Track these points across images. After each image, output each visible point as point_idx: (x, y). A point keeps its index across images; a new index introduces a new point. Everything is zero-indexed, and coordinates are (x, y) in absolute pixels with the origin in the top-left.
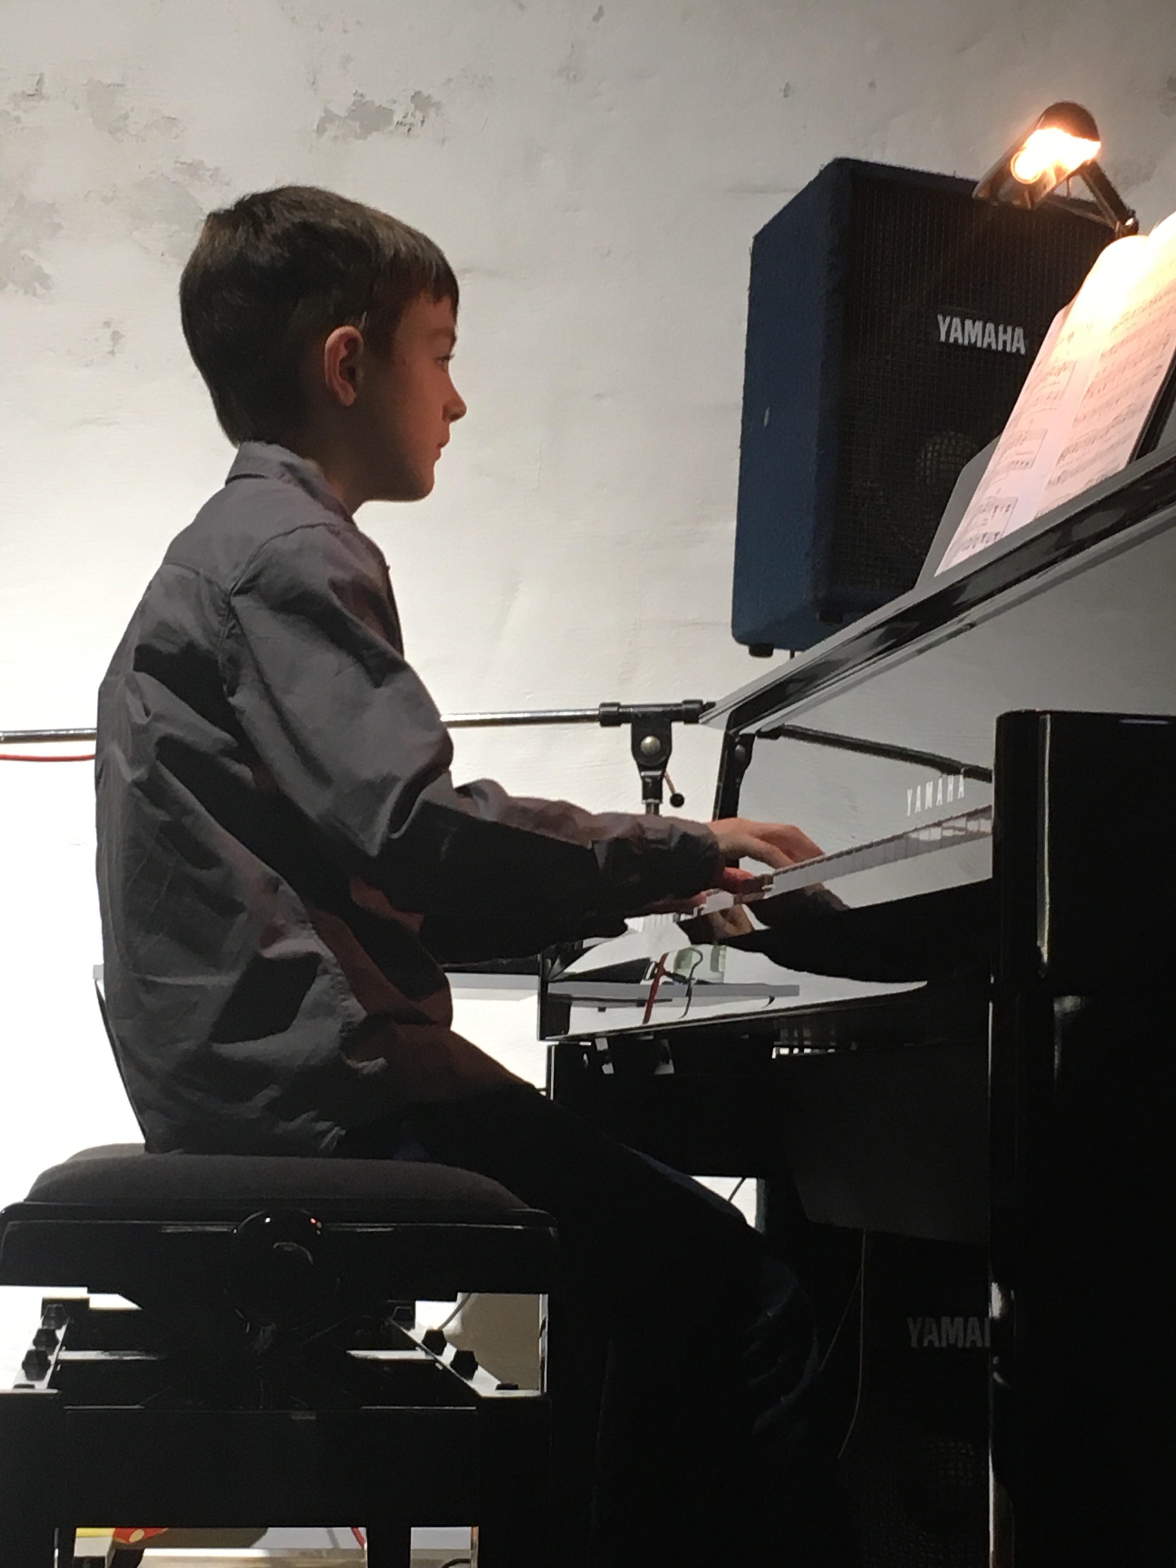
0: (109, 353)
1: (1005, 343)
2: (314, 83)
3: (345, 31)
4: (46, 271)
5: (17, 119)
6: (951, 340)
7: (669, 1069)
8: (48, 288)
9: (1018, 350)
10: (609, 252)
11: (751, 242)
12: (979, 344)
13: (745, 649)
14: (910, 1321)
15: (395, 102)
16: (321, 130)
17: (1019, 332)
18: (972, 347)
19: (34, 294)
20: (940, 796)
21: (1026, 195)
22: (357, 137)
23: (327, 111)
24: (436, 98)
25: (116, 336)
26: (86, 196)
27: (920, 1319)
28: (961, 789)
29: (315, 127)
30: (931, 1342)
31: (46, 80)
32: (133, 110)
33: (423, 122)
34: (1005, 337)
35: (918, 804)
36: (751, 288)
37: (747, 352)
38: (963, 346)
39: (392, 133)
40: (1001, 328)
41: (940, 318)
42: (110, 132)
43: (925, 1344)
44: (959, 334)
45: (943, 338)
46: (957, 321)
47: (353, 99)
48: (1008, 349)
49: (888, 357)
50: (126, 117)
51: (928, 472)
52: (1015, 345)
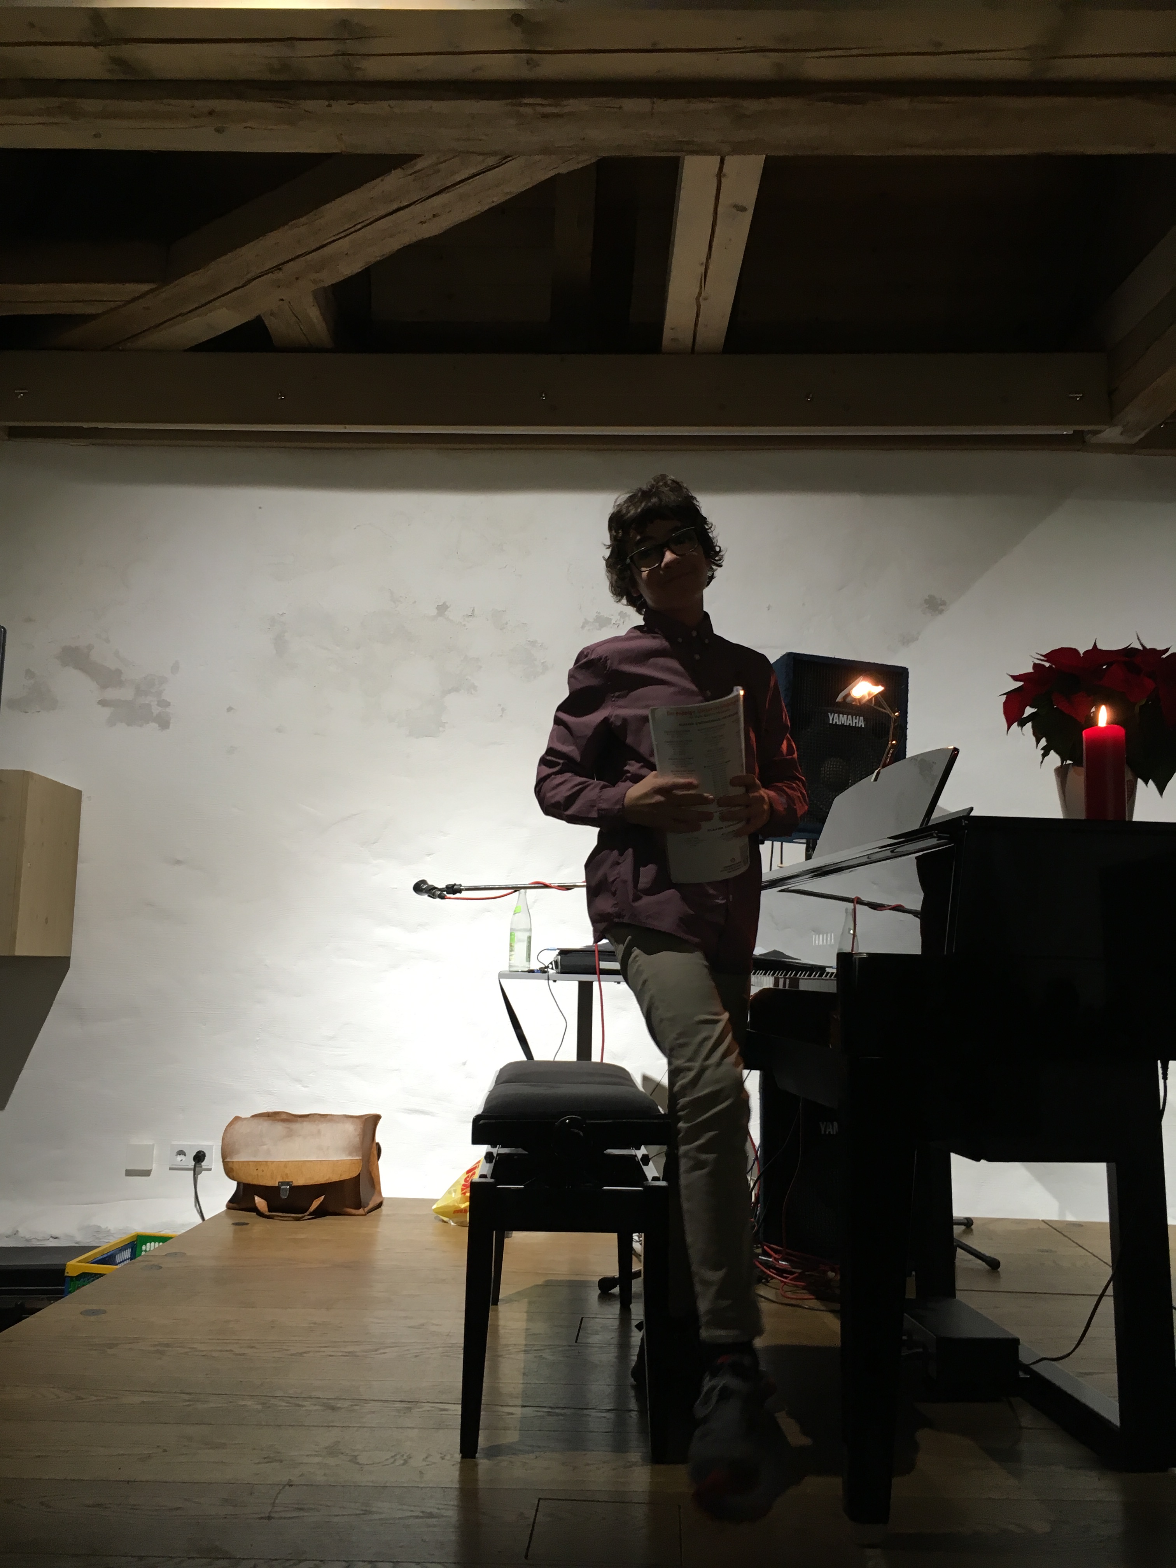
0: (500, 716)
1: (856, 723)
2: (580, 609)
3: (593, 588)
4: (476, 684)
5: (465, 625)
6: (834, 723)
8: (476, 691)
9: (861, 725)
12: (845, 724)
14: (820, 1123)
15: (612, 615)
16: (583, 627)
17: (862, 718)
18: (843, 725)
19: (471, 694)
21: (857, 701)
22: (598, 630)
23: (585, 619)
25: (503, 710)
26: (491, 655)
27: (825, 1123)
28: (833, 941)
29: (581, 626)
30: (830, 1132)
31: (476, 610)
32: (509, 621)
33: (623, 623)
34: (855, 720)
35: (817, 942)
38: (839, 725)
39: (611, 627)
40: (854, 717)
41: (829, 714)
42: (501, 629)
43: (827, 1133)
44: (837, 721)
45: (831, 722)
47: (597, 614)
48: (857, 726)
49: (809, 730)
50: (507, 623)
51: (826, 773)
52: (860, 724)
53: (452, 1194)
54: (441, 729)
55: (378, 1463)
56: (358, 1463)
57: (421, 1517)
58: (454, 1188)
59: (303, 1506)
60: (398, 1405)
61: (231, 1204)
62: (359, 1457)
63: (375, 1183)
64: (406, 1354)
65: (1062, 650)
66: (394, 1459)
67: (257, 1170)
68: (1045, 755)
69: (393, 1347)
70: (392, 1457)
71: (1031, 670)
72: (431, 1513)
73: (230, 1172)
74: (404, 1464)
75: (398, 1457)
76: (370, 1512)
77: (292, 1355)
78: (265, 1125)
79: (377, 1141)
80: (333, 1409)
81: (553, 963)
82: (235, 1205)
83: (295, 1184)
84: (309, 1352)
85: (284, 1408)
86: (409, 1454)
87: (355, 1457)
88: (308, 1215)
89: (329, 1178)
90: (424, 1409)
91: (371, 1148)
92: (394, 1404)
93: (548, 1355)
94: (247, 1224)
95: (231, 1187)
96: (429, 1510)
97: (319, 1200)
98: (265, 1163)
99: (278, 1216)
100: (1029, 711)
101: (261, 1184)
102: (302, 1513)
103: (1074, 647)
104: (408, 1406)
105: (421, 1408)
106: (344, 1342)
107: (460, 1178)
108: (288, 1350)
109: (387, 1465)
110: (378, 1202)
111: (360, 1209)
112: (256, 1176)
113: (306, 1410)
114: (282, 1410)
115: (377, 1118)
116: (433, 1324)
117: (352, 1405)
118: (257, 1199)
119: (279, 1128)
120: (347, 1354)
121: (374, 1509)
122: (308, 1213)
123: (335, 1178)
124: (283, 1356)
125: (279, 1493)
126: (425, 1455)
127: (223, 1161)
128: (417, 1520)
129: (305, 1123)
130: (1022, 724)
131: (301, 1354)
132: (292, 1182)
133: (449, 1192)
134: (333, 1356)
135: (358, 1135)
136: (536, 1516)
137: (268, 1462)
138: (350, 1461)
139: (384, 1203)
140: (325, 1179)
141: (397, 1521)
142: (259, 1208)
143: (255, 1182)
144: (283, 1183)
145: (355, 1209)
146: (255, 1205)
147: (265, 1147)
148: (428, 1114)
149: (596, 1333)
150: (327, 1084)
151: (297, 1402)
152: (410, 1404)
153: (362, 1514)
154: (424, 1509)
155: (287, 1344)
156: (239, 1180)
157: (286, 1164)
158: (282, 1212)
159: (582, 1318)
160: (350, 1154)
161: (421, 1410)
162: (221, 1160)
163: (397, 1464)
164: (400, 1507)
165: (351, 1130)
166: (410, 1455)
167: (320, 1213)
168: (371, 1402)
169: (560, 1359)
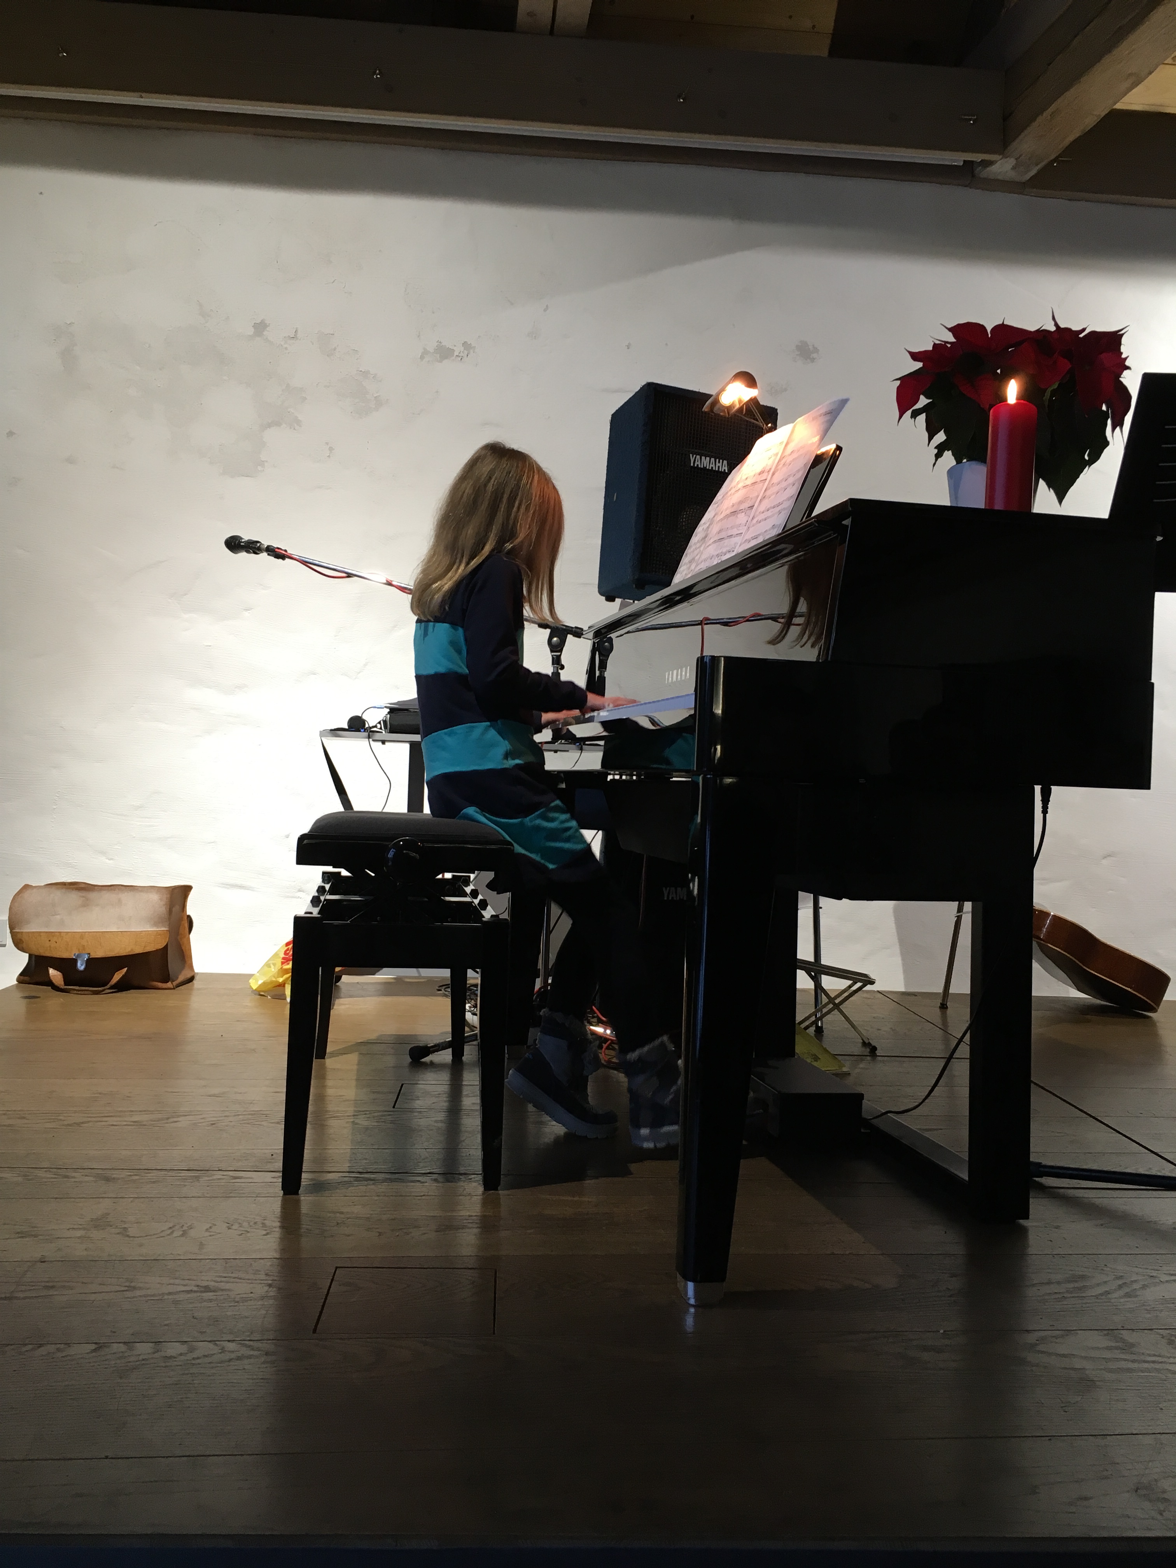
0: (328, 456)
1: (719, 467)
2: (419, 336)
3: (433, 313)
4: (300, 419)
5: (286, 348)
6: (696, 466)
7: (563, 786)
8: (300, 426)
9: (725, 470)
10: (549, 417)
11: (610, 418)
12: (708, 468)
13: (604, 598)
14: (664, 887)
15: (455, 346)
16: (422, 358)
17: (725, 462)
18: (705, 468)
19: (294, 429)
20: (679, 677)
21: (726, 410)
22: (439, 362)
23: (425, 349)
24: (473, 345)
25: (331, 449)
26: (317, 385)
27: (668, 888)
28: (688, 675)
29: (420, 356)
30: (672, 898)
31: (299, 331)
32: (338, 346)
33: (468, 355)
34: (719, 465)
35: (670, 679)
36: (610, 438)
37: (607, 466)
38: (701, 468)
39: (454, 360)
40: (717, 460)
41: (691, 455)
42: (328, 356)
43: (670, 899)
44: (699, 463)
45: (692, 465)
46: (698, 457)
47: (437, 344)
48: (720, 470)
49: (667, 473)
50: (335, 349)
51: (684, 523)
52: (722, 468)
53: (270, 967)
54: (260, 468)
55: (151, 1235)
56: (128, 1236)
57: (195, 1292)
58: (274, 962)
59: (55, 1284)
60: (184, 1174)
61: (22, 977)
62: (129, 1229)
63: (186, 958)
64: (200, 1123)
65: (969, 325)
66: (171, 1231)
67: (50, 941)
68: (938, 456)
69: (186, 1116)
70: (170, 1228)
71: (931, 349)
72: (206, 1287)
73: (19, 943)
74: (182, 1235)
75: (177, 1227)
76: (134, 1288)
77: (68, 1125)
78: (58, 894)
79: (188, 914)
80: (108, 1179)
81: (382, 722)
82: (27, 978)
83: (93, 955)
84: (89, 1122)
85: (49, 1180)
86: (189, 1224)
87: (125, 1229)
88: (109, 989)
89: (132, 950)
90: (215, 1177)
91: (180, 920)
92: (180, 1173)
93: (363, 1122)
94: (39, 997)
95: (22, 960)
96: (205, 1284)
97: (121, 973)
98: (58, 934)
99: (74, 990)
100: (923, 401)
101: (55, 956)
102: (51, 1292)
103: (981, 323)
104: (197, 1175)
105: (211, 1176)
106: (132, 1111)
107: (279, 950)
108: (64, 1120)
109: (162, 1237)
110: (189, 976)
111: (168, 982)
112: (49, 948)
113: (75, 1181)
114: (46, 1182)
115: (187, 889)
116: (236, 1093)
117: (130, 1175)
118: (52, 971)
119: (74, 897)
120: (132, 1123)
121: (141, 1285)
122: (108, 986)
123: (138, 950)
124: (57, 1126)
125: (27, 1271)
126: (210, 1225)
127: (11, 932)
128: (189, 1295)
129: (104, 892)
130: (915, 414)
131: (78, 1124)
132: (89, 954)
133: (267, 965)
134: (116, 1125)
135: (164, 905)
136: (330, 1287)
137: (21, 1237)
138: (118, 1233)
139: (197, 978)
140: (127, 951)
141: (166, 1297)
142: (54, 981)
143: (48, 954)
144: (79, 956)
145: (161, 982)
146: (49, 978)
147: (58, 917)
148: (248, 889)
149: (418, 1098)
150: (135, 857)
151: (67, 1174)
152: (198, 1172)
153: (126, 1291)
154: (199, 1283)
155: (64, 1115)
156: (31, 953)
157: (82, 935)
158: (79, 986)
159: (402, 1085)
160: (156, 924)
161: (211, 1178)
162: (8, 931)
163: (175, 1235)
164: (172, 1281)
165: (157, 902)
166: (190, 1226)
167: (123, 986)
168: (154, 1171)
169: (376, 1124)
